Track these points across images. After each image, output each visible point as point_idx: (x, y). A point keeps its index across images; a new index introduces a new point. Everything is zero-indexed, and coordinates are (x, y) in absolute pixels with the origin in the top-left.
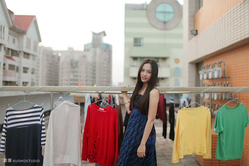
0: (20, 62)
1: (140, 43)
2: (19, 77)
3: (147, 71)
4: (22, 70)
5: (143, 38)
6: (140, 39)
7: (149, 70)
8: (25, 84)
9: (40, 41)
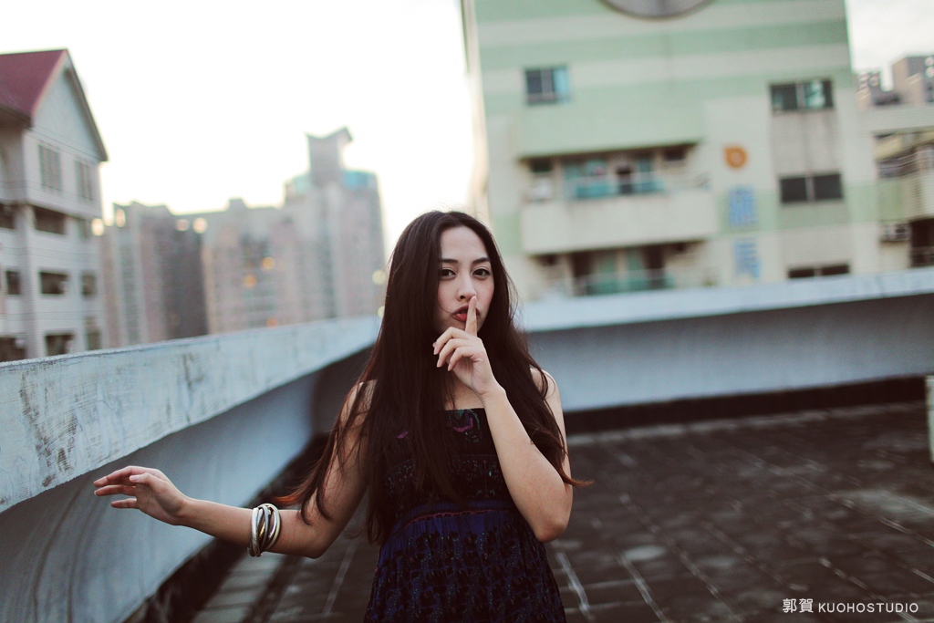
1: (553, 89)
2: (29, 316)
4: (34, 283)
5: (564, 68)
6: (551, 72)
8: (57, 343)
9: (102, 156)
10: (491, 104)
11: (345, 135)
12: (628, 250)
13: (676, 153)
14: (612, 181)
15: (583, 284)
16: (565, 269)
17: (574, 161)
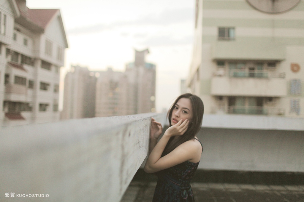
0: (35, 74)
1: (229, 36)
2: (34, 96)
3: (181, 110)
4: (38, 85)
6: (229, 29)
7: (186, 108)
8: (43, 107)
9: (66, 46)
10: (205, 39)
11: (147, 51)
12: (250, 98)
13: (273, 64)
14: (247, 71)
16: (226, 102)
17: (234, 63)
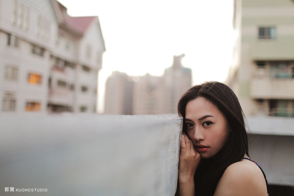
1: (269, 34)
5: (275, 27)
6: (269, 29)
9: (104, 49)
11: (183, 55)
15: (274, 112)
